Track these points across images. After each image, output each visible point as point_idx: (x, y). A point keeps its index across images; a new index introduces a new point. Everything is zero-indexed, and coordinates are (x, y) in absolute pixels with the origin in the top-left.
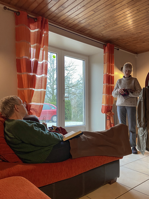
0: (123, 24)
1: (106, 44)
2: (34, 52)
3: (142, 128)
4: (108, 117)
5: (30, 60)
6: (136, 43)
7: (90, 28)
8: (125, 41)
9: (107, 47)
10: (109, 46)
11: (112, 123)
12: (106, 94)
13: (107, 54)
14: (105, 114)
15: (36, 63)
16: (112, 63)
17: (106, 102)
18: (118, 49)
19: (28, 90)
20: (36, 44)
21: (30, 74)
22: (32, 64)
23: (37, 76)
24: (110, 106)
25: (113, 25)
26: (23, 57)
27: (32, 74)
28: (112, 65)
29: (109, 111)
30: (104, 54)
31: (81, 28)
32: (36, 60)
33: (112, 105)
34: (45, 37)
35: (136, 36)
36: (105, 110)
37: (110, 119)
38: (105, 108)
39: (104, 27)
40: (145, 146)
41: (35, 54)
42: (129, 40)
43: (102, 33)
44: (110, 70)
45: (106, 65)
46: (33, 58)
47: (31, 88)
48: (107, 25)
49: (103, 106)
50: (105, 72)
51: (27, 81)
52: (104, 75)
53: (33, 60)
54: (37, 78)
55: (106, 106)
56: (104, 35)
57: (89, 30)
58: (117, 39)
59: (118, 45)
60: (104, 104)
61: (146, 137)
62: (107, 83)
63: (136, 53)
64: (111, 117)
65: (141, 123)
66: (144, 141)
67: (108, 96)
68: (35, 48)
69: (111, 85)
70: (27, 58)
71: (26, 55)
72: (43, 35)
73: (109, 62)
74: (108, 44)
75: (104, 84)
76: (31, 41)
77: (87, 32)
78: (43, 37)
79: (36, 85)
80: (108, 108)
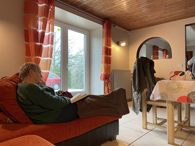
0: (119, 5)
1: (104, 21)
2: (41, 24)
3: (137, 92)
4: (106, 83)
5: (38, 31)
6: (130, 21)
7: (91, 6)
8: (120, 19)
9: (105, 23)
10: (107, 23)
11: (110, 89)
12: (105, 63)
13: (105, 29)
14: (103, 81)
15: (43, 34)
16: (109, 38)
17: (105, 71)
18: (115, 26)
19: (35, 58)
20: (43, 17)
21: (38, 44)
22: (39, 34)
23: (43, 45)
24: (108, 74)
25: (112, 5)
26: (31, 28)
27: (39, 44)
28: (109, 39)
29: (107, 79)
30: (103, 30)
31: (84, 6)
32: (43, 32)
33: (110, 73)
34: (51, 11)
35: (129, 16)
36: (104, 78)
37: (107, 86)
38: (104, 76)
39: (103, 6)
40: (139, 107)
41: (42, 26)
42: (124, 18)
43: (102, 11)
44: (108, 43)
45: (104, 39)
46: (40, 30)
47: (38, 56)
48: (106, 5)
49: (102, 74)
50: (104, 45)
51: (34, 50)
52: (103, 48)
53: (40, 31)
54: (44, 48)
55: (104, 75)
56: (103, 13)
57: (91, 7)
58: (114, 17)
59: (114, 23)
60: (103, 73)
61: (140, 100)
62: (105, 54)
63: (129, 30)
64: (109, 84)
65: (136, 88)
66: (138, 103)
67: (106, 65)
68: (42, 20)
69: (109, 56)
70: (35, 29)
71: (33, 27)
72: (50, 10)
73: (108, 36)
74: (107, 21)
75: (102, 55)
76: (39, 14)
77: (88, 10)
78: (50, 11)
79: (43, 54)
80: (106, 75)
